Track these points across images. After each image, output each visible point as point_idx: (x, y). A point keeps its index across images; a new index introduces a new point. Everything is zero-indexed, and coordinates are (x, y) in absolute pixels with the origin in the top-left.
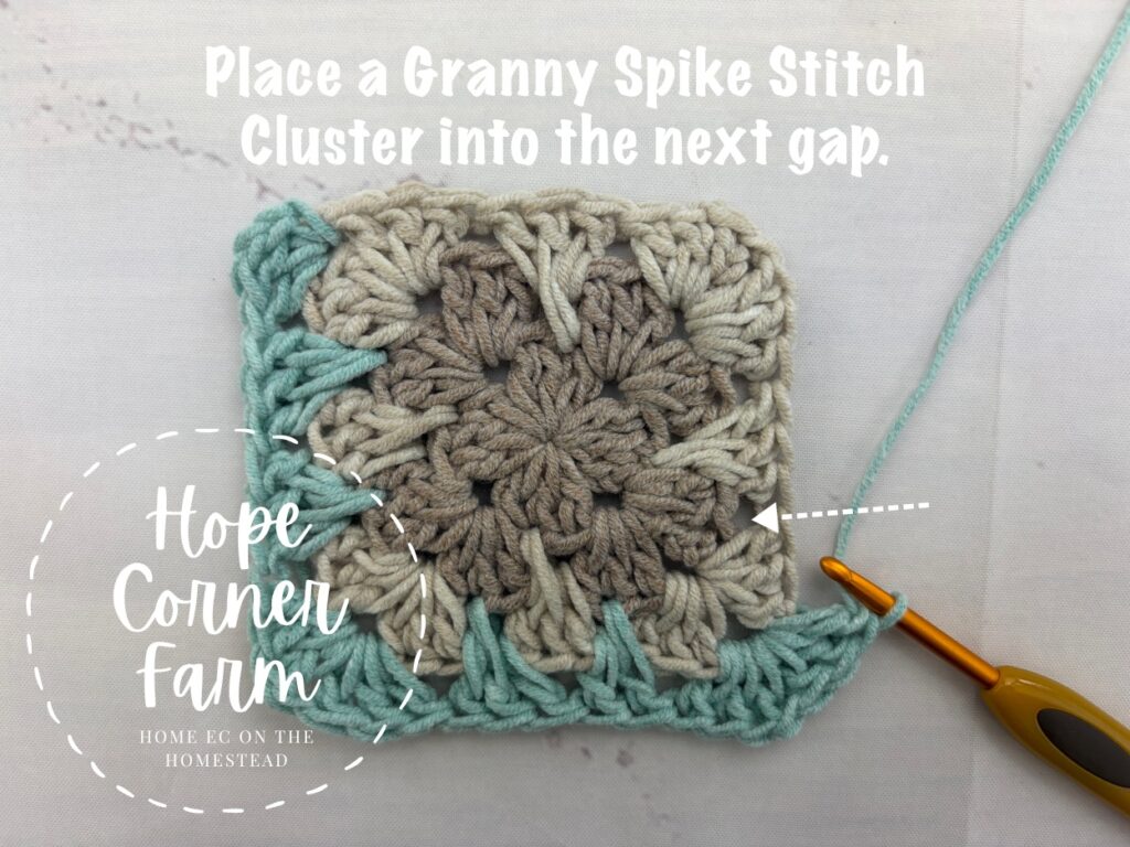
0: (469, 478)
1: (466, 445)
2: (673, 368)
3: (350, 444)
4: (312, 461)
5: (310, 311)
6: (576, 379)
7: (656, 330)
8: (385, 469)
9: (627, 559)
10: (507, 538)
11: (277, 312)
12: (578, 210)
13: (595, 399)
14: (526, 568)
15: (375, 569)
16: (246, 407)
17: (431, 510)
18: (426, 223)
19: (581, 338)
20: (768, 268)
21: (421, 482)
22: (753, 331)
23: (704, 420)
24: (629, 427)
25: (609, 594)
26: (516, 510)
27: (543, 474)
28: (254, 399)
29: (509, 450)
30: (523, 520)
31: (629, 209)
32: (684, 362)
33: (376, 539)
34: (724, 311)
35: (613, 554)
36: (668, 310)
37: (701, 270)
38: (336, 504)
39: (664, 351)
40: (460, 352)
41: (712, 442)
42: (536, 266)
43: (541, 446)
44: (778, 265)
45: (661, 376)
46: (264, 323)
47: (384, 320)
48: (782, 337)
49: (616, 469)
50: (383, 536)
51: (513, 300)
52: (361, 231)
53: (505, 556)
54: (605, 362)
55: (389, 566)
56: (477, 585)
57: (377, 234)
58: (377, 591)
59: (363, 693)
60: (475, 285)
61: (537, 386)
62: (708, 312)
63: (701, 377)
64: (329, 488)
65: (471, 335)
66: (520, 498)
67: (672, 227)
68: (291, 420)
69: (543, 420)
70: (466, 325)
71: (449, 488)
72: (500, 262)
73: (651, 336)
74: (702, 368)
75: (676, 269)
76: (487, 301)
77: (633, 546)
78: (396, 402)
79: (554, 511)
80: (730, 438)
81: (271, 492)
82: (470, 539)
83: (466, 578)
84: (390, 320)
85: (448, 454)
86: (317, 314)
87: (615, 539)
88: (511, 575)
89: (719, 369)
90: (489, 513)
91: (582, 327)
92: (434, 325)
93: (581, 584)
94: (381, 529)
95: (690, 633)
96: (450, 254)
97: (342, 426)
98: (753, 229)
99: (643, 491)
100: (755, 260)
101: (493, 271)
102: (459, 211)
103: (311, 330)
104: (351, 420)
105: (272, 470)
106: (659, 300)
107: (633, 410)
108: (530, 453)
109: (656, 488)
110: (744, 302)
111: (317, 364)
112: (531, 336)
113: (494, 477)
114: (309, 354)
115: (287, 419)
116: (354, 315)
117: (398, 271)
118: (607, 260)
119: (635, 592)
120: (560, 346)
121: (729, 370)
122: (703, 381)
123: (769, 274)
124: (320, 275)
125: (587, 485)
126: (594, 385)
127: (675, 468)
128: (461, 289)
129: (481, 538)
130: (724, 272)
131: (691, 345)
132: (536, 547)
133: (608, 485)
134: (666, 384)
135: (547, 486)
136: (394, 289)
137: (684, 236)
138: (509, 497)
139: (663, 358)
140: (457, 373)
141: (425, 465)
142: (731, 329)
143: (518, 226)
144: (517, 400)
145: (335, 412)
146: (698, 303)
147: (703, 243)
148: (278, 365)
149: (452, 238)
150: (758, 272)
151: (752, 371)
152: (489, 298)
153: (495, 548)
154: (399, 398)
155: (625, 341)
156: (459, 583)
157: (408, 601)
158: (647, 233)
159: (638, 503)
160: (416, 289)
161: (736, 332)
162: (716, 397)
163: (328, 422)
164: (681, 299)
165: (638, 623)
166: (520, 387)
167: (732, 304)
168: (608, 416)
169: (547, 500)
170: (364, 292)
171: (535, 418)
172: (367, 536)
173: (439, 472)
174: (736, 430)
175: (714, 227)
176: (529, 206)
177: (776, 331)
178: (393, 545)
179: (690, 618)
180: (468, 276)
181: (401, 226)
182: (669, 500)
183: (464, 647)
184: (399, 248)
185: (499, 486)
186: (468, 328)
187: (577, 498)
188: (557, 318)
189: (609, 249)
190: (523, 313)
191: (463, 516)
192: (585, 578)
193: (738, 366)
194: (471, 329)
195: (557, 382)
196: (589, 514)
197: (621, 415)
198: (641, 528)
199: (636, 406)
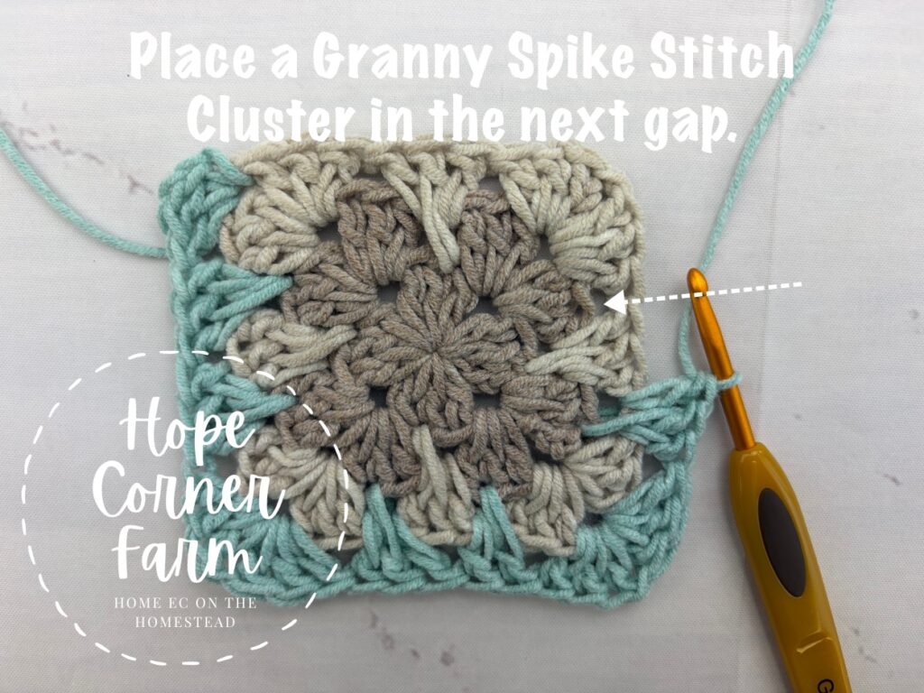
0: (367, 384)
1: (364, 357)
2: (538, 285)
3: (264, 358)
4: (231, 372)
5: (225, 245)
6: (455, 296)
7: (523, 254)
8: (294, 378)
9: (501, 451)
10: (400, 433)
11: (197, 247)
12: (453, 152)
13: (473, 314)
14: (417, 459)
15: (287, 462)
16: (176, 328)
17: (334, 412)
18: (323, 165)
19: (460, 260)
20: (619, 196)
21: (325, 389)
22: (608, 251)
23: (567, 330)
24: (503, 338)
25: (487, 480)
26: (409, 410)
27: (431, 380)
28: (182, 320)
29: (401, 360)
30: (414, 418)
31: (497, 150)
32: (547, 280)
33: (287, 437)
34: (583, 235)
35: (490, 446)
36: (534, 236)
37: (562, 201)
38: (253, 407)
39: (531, 270)
40: (357, 278)
41: (575, 350)
42: (419, 199)
43: (428, 356)
44: (628, 194)
45: (529, 293)
46: (187, 256)
47: (289, 249)
48: (633, 257)
49: (493, 377)
50: (293, 435)
51: (401, 229)
52: (266, 175)
53: (399, 449)
54: (482, 281)
55: (298, 460)
56: (375, 475)
57: (280, 176)
58: (289, 481)
59: (279, 566)
60: (367, 217)
61: (422, 305)
62: (569, 236)
63: (563, 292)
64: (245, 393)
65: (366, 262)
66: (412, 399)
67: (536, 163)
68: (212, 338)
69: (428, 334)
70: (362, 253)
71: (350, 394)
72: (388, 196)
73: (519, 257)
74: (564, 285)
75: (540, 200)
76: (379, 231)
77: (506, 440)
78: (302, 322)
79: (441, 410)
80: (589, 345)
81: (199, 399)
82: (367, 435)
83: (365, 468)
84: (294, 249)
85: (349, 364)
86: (233, 248)
87: (492, 434)
88: (405, 465)
89: (579, 286)
90: (384, 413)
91: (461, 250)
92: (333, 251)
93: (463, 472)
94: (291, 428)
95: (554, 514)
96: (344, 191)
97: (256, 341)
98: (604, 163)
99: (518, 394)
100: (607, 190)
101: (383, 204)
102: (351, 153)
103: (228, 261)
104: (264, 337)
105: (197, 379)
106: (527, 227)
107: (507, 323)
108: (419, 363)
109: (529, 391)
110: (599, 226)
111: (235, 292)
112: (417, 260)
113: (388, 384)
114: (227, 283)
115: (209, 337)
116: (263, 247)
117: (300, 206)
118: (480, 193)
119: (507, 480)
120: (442, 269)
121: (589, 286)
122: (565, 296)
123: (620, 201)
124: (232, 212)
125: (469, 388)
126: (471, 300)
127: (544, 375)
128: (354, 222)
129: (377, 434)
130: (581, 202)
131: (555, 265)
132: (426, 440)
133: (486, 388)
134: (534, 299)
135: (435, 390)
136: (297, 222)
137: (546, 171)
138: (402, 399)
139: (530, 276)
140: (356, 297)
141: (328, 374)
142: (589, 250)
143: (402, 165)
144: (406, 318)
145: (250, 330)
146: (560, 229)
147: (562, 177)
148: (201, 291)
149: (345, 176)
150: (611, 200)
151: (608, 287)
152: (381, 229)
153: (390, 443)
154: (304, 318)
155: (499, 262)
156: (359, 473)
157: (315, 489)
158: (514, 170)
159: (514, 404)
160: (316, 221)
161: (593, 253)
162: (578, 310)
163: (244, 339)
164: (546, 226)
165: (510, 506)
166: (408, 306)
167: (590, 228)
168: (486, 329)
169: (435, 402)
170: (271, 226)
171: (421, 334)
172: (279, 435)
173: (341, 380)
174: (595, 337)
175: (571, 163)
176: (410, 148)
177: (629, 251)
178: (302, 443)
179: (554, 501)
180: (361, 210)
181: (300, 168)
182: (539, 402)
183: (364, 524)
184: (301, 187)
185: (393, 391)
186: (363, 256)
187: (460, 400)
188: (439, 244)
189: (482, 182)
190: (410, 240)
191: (363, 416)
192: (467, 466)
193: (596, 282)
194: (365, 257)
195: (438, 299)
196: (471, 413)
197: (496, 327)
198: (514, 424)
199: (510, 319)
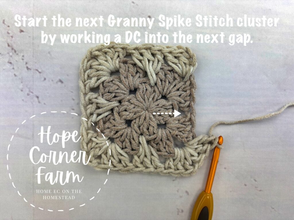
0: (124, 120)
1: (123, 111)
2: (180, 90)
6: (154, 94)
10: (134, 136)
13: (159, 99)
17: (115, 127)
21: (112, 120)
24: (168, 107)
26: (137, 129)
29: (136, 112)
30: (139, 131)
32: (182, 88)
39: (178, 86)
40: (124, 86)
43: (144, 112)
45: (178, 93)
49: (165, 119)
53: (133, 140)
54: (163, 90)
55: (102, 141)
56: (125, 147)
61: (144, 95)
65: (127, 81)
66: (139, 125)
69: (145, 104)
71: (119, 123)
76: (132, 72)
77: (167, 139)
79: (148, 129)
82: (124, 134)
83: (122, 143)
85: (119, 113)
87: (163, 136)
88: (134, 147)
90: (130, 128)
92: (117, 78)
96: (121, 60)
99: (171, 123)
102: (124, 49)
107: (170, 103)
108: (141, 114)
109: (174, 122)
112: (143, 81)
113: (131, 119)
120: (151, 84)
125: (156, 122)
126: (159, 95)
128: (125, 69)
129: (127, 133)
133: (162, 122)
134: (180, 94)
135: (146, 122)
138: (136, 125)
139: (178, 88)
140: (123, 92)
144: (138, 99)
152: (132, 71)
155: (169, 85)
156: (121, 145)
166: (140, 95)
168: (163, 104)
169: (146, 126)
171: (143, 104)
173: (116, 119)
180: (127, 66)
182: (178, 125)
185: (133, 122)
187: (153, 126)
188: (150, 75)
190: (141, 75)
191: (124, 129)
194: (127, 80)
195: (149, 94)
196: (157, 130)
197: (167, 104)
198: (170, 134)
199: (172, 102)
